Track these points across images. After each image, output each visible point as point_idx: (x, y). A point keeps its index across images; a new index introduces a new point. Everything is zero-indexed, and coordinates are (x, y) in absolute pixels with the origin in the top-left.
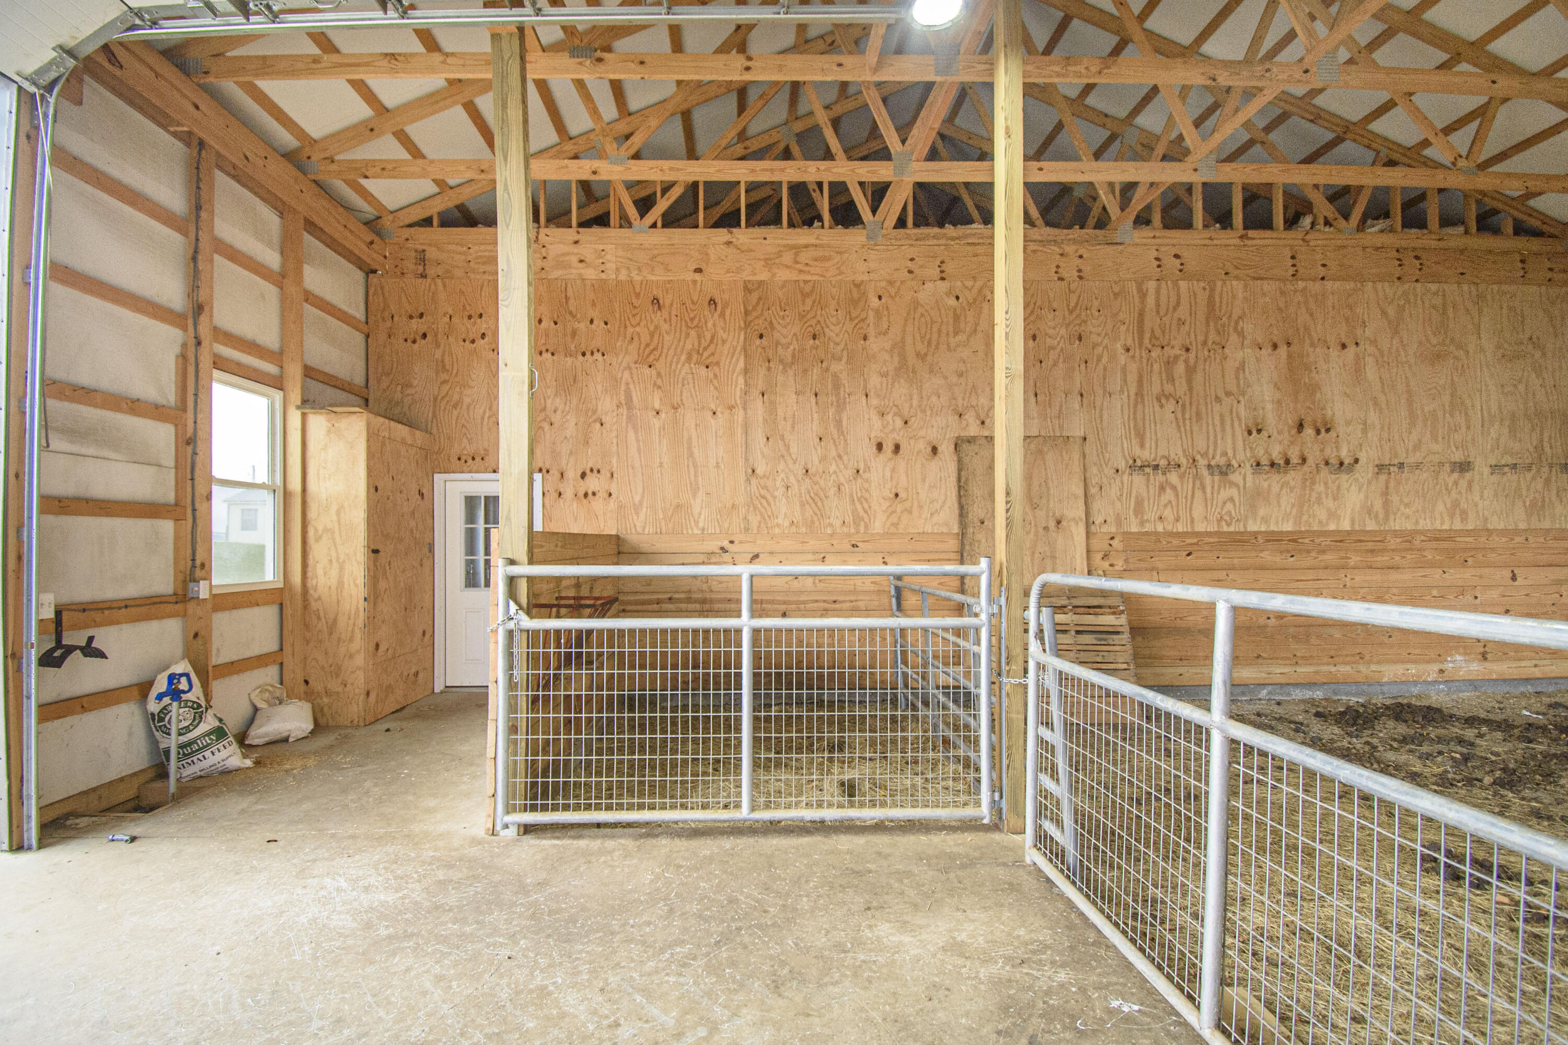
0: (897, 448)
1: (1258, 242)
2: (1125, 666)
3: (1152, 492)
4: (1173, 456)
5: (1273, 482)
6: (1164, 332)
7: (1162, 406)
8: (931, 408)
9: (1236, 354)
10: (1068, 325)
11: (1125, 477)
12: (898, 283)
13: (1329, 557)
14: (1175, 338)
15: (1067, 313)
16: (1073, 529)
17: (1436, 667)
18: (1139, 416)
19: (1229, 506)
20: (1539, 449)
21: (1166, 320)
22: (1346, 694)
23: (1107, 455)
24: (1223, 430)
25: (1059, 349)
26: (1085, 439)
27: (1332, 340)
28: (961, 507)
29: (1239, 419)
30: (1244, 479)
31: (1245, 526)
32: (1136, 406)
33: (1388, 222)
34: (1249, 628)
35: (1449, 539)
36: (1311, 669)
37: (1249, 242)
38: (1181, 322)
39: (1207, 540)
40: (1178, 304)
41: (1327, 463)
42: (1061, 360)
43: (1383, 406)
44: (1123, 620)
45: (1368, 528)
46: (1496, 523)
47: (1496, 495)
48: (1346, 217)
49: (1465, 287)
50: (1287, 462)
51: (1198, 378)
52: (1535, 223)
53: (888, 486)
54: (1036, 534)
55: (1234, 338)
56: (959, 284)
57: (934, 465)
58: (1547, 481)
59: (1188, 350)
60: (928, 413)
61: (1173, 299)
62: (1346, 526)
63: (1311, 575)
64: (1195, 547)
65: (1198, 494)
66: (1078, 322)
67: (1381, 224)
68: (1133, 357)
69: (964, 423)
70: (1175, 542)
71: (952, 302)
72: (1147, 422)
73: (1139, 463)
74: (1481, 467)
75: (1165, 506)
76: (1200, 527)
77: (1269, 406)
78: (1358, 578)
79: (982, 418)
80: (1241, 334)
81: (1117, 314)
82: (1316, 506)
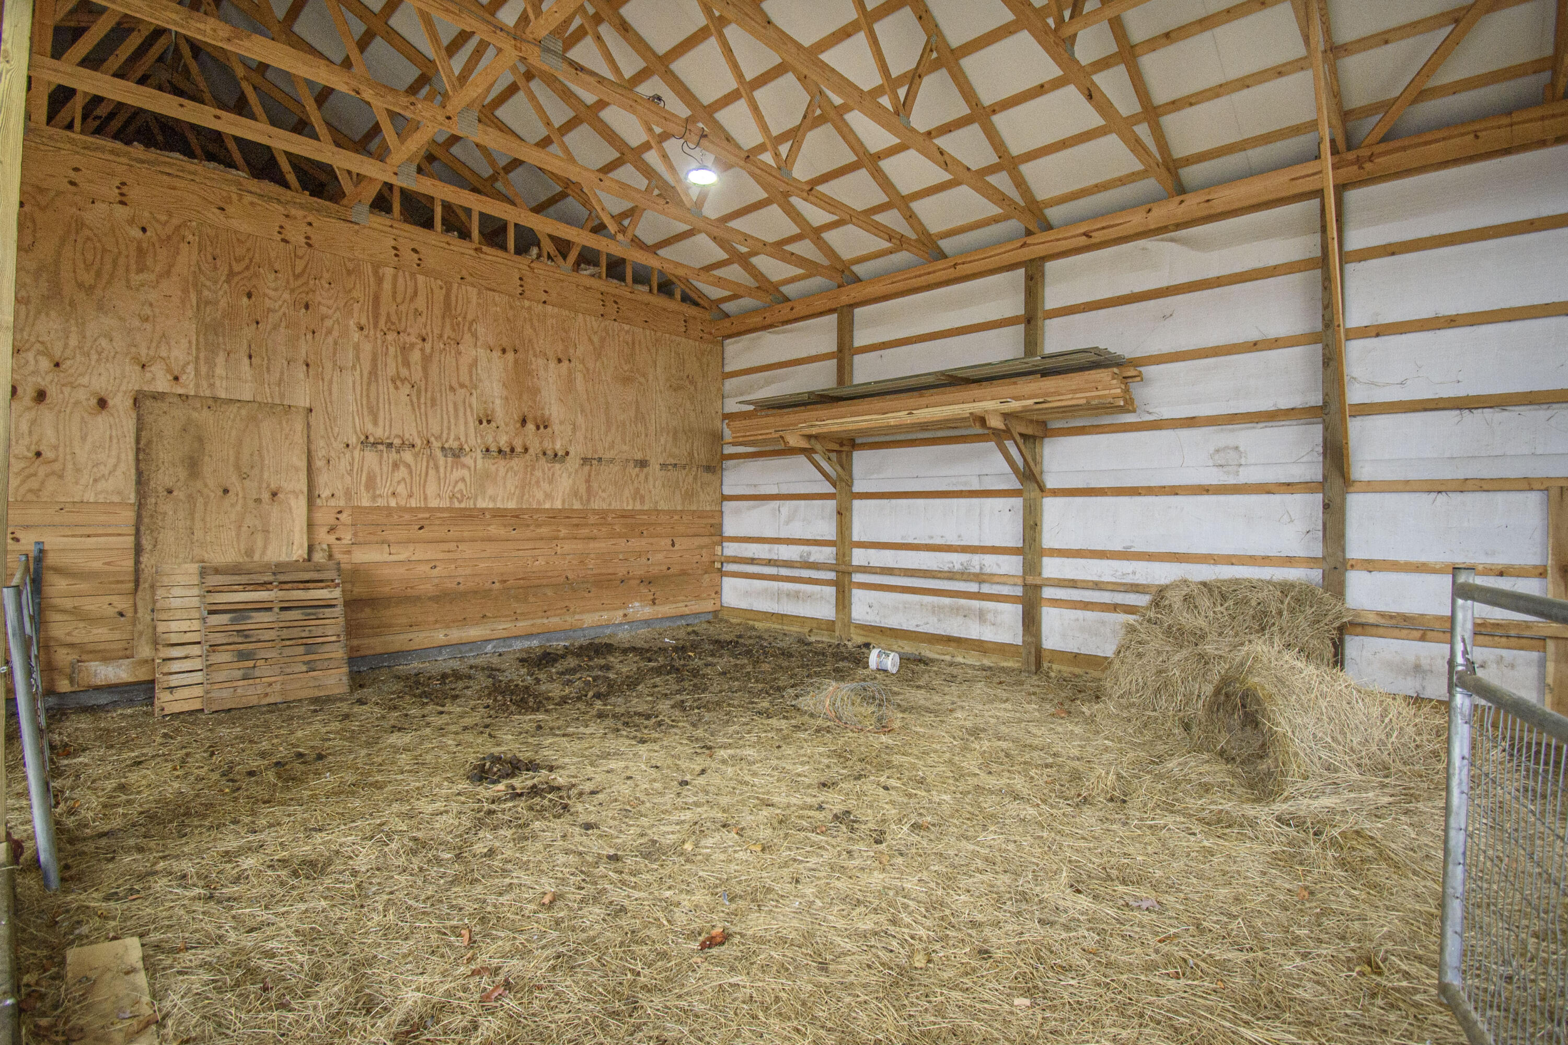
0: (41, 396)
1: (489, 258)
2: (334, 639)
3: (385, 468)
4: (407, 436)
5: (500, 466)
6: (400, 320)
7: (397, 388)
8: (99, 354)
9: (469, 351)
10: (292, 291)
11: (356, 453)
12: (52, 193)
13: (544, 530)
14: (411, 326)
15: (291, 278)
16: (293, 502)
17: (621, 613)
18: (373, 395)
19: (461, 485)
20: (691, 454)
21: (403, 308)
22: (557, 640)
23: (336, 430)
24: (457, 416)
25: (281, 313)
26: (311, 410)
27: (550, 354)
28: (139, 473)
29: (471, 408)
30: (475, 462)
31: (475, 504)
32: (369, 384)
33: (597, 269)
34: (476, 592)
35: (632, 517)
36: (529, 622)
37: (482, 256)
38: (418, 314)
39: (439, 515)
40: (416, 293)
41: (544, 454)
42: (283, 324)
43: (588, 411)
44: (337, 593)
45: (575, 507)
46: (663, 506)
47: (663, 486)
48: (565, 257)
49: (648, 332)
50: (512, 450)
51: (434, 369)
52: (694, 296)
53: (26, 441)
54: (245, 506)
55: (467, 336)
56: (146, 214)
57: (102, 421)
58: (695, 478)
59: (424, 340)
60: (94, 357)
61: (410, 291)
62: (558, 505)
63: (530, 545)
64: (427, 522)
65: (432, 472)
66: (304, 288)
67: (592, 270)
68: (366, 336)
69: (148, 375)
70: (407, 517)
71: (136, 233)
72: (381, 400)
73: (371, 440)
74: (654, 466)
75: (399, 482)
76: (433, 503)
77: (498, 402)
78: (566, 547)
79: (176, 373)
80: (475, 335)
81: (350, 291)
82: (535, 489)
